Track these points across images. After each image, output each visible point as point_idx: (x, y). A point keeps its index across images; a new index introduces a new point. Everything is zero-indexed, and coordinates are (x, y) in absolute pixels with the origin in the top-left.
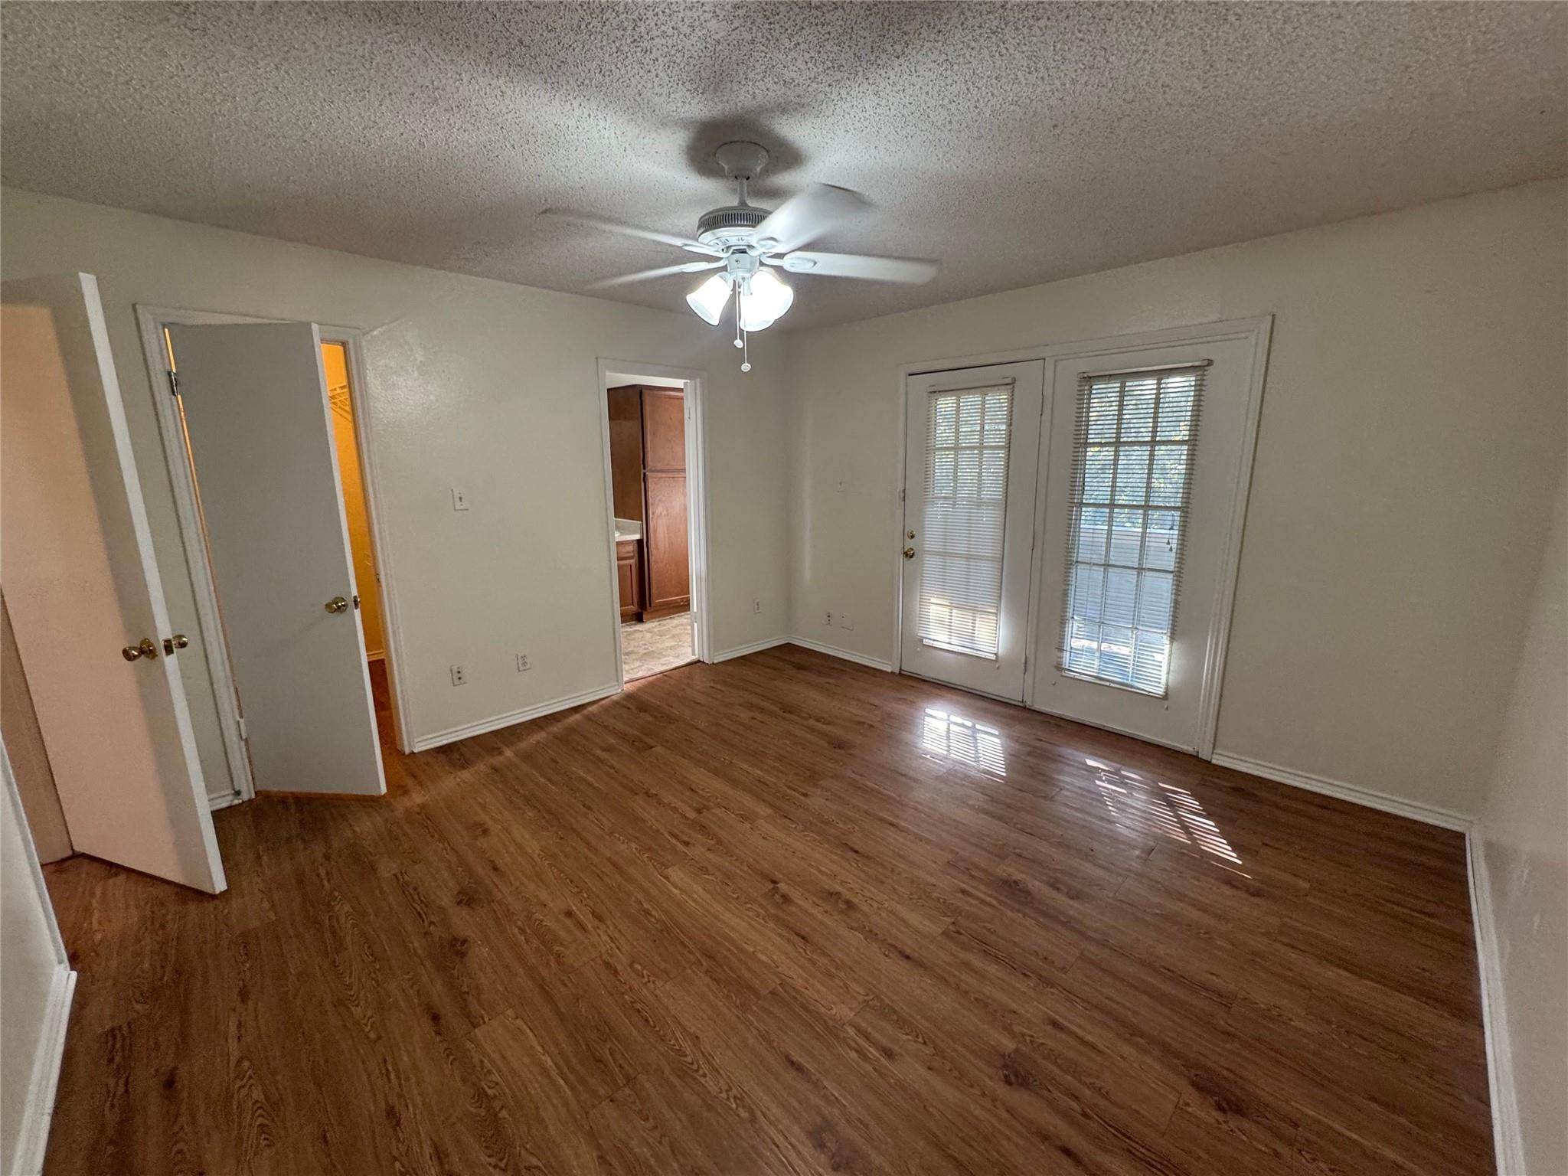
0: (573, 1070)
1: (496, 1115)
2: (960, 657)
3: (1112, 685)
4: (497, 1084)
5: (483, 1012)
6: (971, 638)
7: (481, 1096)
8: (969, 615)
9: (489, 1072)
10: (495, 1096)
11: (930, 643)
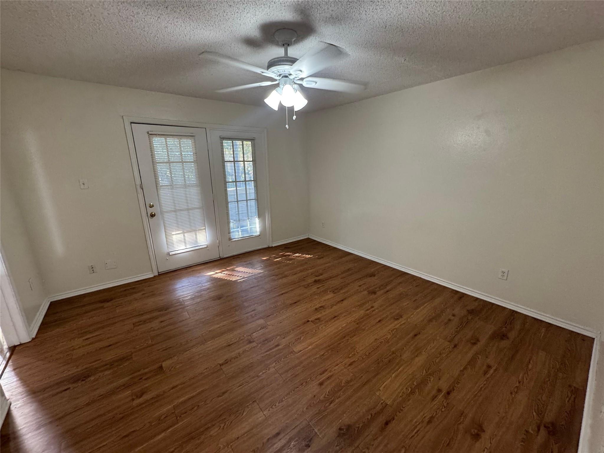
0: (395, 367)
1: (416, 386)
2: (190, 252)
3: (247, 238)
4: (406, 388)
5: (380, 403)
6: (196, 242)
7: (412, 392)
8: (193, 233)
9: (403, 393)
10: (410, 388)
11: (174, 253)
